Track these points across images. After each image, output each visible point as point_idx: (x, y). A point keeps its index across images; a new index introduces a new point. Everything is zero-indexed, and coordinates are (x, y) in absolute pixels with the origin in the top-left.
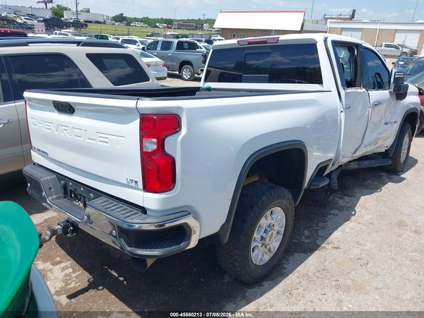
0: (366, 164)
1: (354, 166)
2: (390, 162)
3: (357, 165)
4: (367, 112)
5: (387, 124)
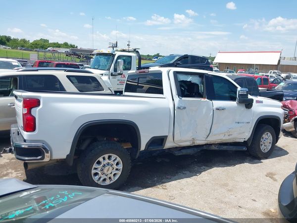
0: (225, 148)
1: (213, 148)
2: (245, 149)
3: (218, 147)
4: (211, 113)
5: (238, 123)
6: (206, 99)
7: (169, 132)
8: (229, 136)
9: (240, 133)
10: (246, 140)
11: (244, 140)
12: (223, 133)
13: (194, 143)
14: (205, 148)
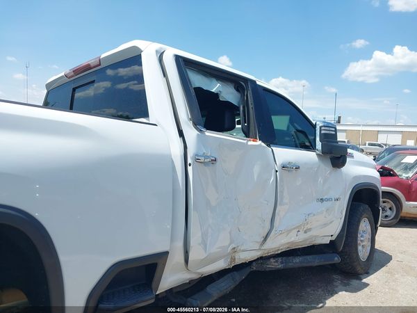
0: (297, 261)
1: (275, 265)
2: (337, 259)
3: (282, 263)
4: (273, 178)
5: (322, 200)
6: (259, 142)
7: (172, 240)
8: (305, 232)
9: (325, 225)
10: (333, 238)
11: (330, 238)
12: (294, 229)
13: (233, 259)
14: (254, 268)
